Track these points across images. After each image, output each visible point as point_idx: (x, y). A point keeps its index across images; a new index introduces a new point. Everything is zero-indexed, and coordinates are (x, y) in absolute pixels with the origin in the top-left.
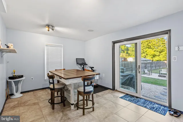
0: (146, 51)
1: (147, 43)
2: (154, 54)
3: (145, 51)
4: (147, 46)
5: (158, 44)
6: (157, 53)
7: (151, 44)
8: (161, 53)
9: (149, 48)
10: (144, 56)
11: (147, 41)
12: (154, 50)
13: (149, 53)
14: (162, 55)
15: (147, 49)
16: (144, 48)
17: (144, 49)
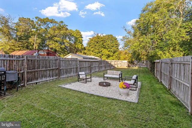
0: (102, 51)
1: (102, 43)
2: (109, 55)
3: (100, 51)
4: (102, 45)
5: (112, 45)
6: (111, 53)
7: (106, 43)
8: (115, 54)
9: (104, 48)
10: (100, 56)
11: (102, 41)
12: (108, 50)
13: (104, 53)
14: (115, 55)
15: (103, 49)
16: (99, 47)
17: (100, 49)
